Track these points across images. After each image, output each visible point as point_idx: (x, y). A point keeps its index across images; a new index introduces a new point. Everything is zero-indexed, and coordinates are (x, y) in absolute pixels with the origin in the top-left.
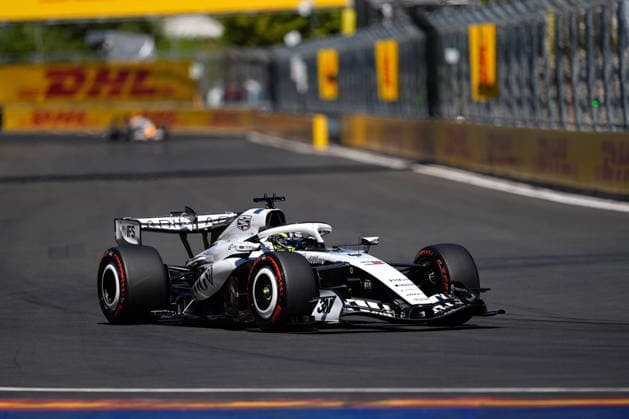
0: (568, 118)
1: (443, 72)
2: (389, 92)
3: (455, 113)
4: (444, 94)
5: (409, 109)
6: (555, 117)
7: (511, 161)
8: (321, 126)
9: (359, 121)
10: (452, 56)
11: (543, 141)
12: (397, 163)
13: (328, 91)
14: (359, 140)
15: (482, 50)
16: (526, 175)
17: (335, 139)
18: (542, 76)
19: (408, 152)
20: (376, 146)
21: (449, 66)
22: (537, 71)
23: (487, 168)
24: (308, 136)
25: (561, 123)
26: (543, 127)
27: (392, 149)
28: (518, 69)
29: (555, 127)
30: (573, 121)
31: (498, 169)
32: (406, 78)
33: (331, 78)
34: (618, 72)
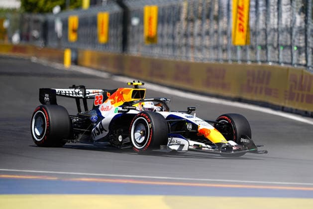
0: (191, 55)
1: (130, 29)
2: (103, 39)
3: (134, 51)
4: (131, 40)
6: (184, 54)
7: (162, 76)
8: (68, 55)
9: (88, 54)
10: (135, 21)
12: (104, 75)
13: (72, 37)
14: (87, 63)
15: (150, 19)
16: (168, 82)
17: (75, 62)
18: (179, 33)
19: (111, 69)
20: (95, 66)
21: (134, 26)
22: (177, 30)
23: (149, 78)
24: (61, 60)
25: (187, 57)
26: (178, 60)
27: (103, 68)
28: (167, 29)
29: (184, 60)
30: (194, 57)
31: (155, 80)
32: (112, 32)
33: (74, 31)
34: (216, 32)
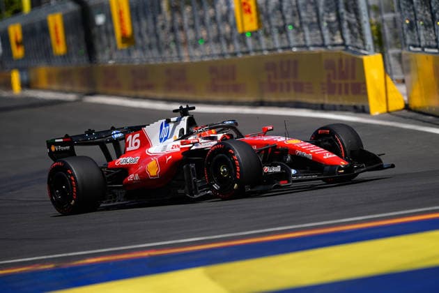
0: (184, 54)
1: (95, 31)
2: (60, 49)
3: (107, 59)
4: (98, 46)
5: (75, 59)
6: (175, 54)
7: (150, 87)
8: (16, 77)
9: (42, 71)
10: (100, 20)
11: (169, 70)
12: (71, 97)
13: (18, 53)
14: (43, 82)
15: (120, 13)
16: (160, 95)
17: (26, 85)
18: (163, 27)
19: (77, 88)
20: (55, 87)
21: (99, 26)
22: (160, 24)
23: (133, 93)
24: (8, 85)
25: (179, 57)
26: (168, 62)
27: (68, 88)
28: (146, 24)
29: (176, 61)
30: (188, 56)
31: (142, 93)
32: (71, 38)
33: (18, 44)
34: (214, 19)
